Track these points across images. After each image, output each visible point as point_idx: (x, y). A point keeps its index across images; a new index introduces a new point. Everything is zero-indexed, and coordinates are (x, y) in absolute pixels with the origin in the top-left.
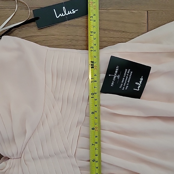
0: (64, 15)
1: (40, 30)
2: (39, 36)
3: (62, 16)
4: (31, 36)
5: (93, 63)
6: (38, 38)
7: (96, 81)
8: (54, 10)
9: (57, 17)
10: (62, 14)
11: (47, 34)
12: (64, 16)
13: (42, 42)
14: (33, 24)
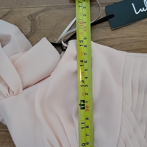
0: (145, 9)
1: (114, 32)
2: (113, 38)
3: (142, 11)
4: (104, 40)
5: (84, 102)
6: (112, 41)
7: (87, 127)
8: (133, 4)
9: (137, 13)
10: (143, 8)
11: (124, 36)
12: (145, 11)
13: (118, 46)
14: (106, 23)
